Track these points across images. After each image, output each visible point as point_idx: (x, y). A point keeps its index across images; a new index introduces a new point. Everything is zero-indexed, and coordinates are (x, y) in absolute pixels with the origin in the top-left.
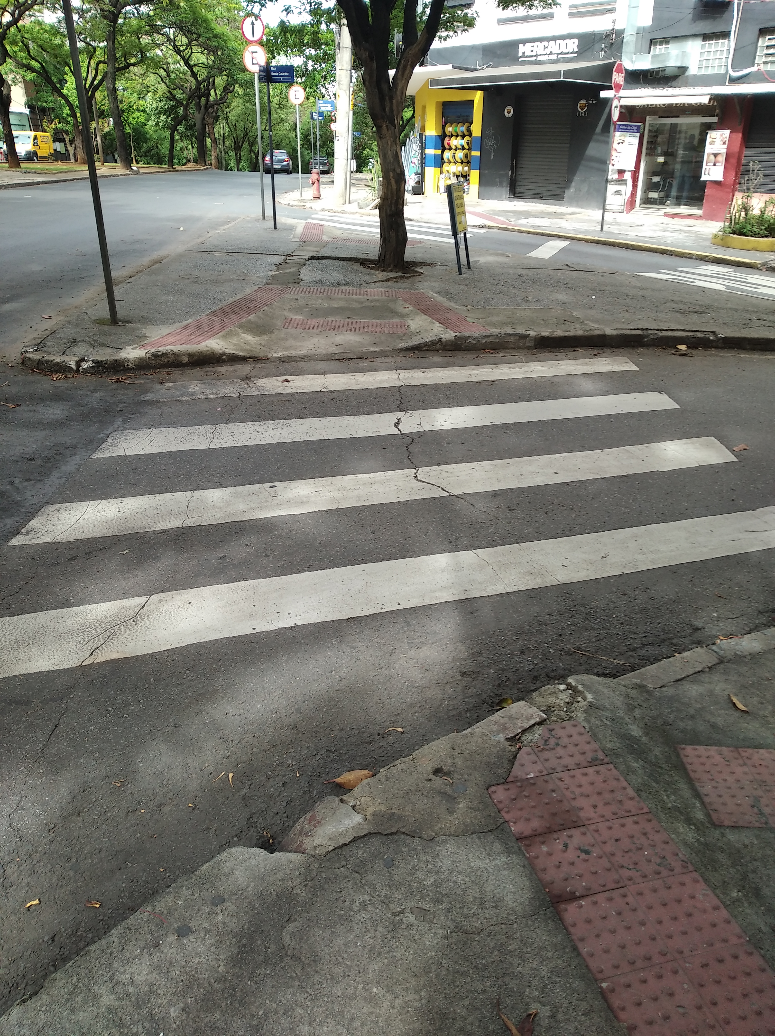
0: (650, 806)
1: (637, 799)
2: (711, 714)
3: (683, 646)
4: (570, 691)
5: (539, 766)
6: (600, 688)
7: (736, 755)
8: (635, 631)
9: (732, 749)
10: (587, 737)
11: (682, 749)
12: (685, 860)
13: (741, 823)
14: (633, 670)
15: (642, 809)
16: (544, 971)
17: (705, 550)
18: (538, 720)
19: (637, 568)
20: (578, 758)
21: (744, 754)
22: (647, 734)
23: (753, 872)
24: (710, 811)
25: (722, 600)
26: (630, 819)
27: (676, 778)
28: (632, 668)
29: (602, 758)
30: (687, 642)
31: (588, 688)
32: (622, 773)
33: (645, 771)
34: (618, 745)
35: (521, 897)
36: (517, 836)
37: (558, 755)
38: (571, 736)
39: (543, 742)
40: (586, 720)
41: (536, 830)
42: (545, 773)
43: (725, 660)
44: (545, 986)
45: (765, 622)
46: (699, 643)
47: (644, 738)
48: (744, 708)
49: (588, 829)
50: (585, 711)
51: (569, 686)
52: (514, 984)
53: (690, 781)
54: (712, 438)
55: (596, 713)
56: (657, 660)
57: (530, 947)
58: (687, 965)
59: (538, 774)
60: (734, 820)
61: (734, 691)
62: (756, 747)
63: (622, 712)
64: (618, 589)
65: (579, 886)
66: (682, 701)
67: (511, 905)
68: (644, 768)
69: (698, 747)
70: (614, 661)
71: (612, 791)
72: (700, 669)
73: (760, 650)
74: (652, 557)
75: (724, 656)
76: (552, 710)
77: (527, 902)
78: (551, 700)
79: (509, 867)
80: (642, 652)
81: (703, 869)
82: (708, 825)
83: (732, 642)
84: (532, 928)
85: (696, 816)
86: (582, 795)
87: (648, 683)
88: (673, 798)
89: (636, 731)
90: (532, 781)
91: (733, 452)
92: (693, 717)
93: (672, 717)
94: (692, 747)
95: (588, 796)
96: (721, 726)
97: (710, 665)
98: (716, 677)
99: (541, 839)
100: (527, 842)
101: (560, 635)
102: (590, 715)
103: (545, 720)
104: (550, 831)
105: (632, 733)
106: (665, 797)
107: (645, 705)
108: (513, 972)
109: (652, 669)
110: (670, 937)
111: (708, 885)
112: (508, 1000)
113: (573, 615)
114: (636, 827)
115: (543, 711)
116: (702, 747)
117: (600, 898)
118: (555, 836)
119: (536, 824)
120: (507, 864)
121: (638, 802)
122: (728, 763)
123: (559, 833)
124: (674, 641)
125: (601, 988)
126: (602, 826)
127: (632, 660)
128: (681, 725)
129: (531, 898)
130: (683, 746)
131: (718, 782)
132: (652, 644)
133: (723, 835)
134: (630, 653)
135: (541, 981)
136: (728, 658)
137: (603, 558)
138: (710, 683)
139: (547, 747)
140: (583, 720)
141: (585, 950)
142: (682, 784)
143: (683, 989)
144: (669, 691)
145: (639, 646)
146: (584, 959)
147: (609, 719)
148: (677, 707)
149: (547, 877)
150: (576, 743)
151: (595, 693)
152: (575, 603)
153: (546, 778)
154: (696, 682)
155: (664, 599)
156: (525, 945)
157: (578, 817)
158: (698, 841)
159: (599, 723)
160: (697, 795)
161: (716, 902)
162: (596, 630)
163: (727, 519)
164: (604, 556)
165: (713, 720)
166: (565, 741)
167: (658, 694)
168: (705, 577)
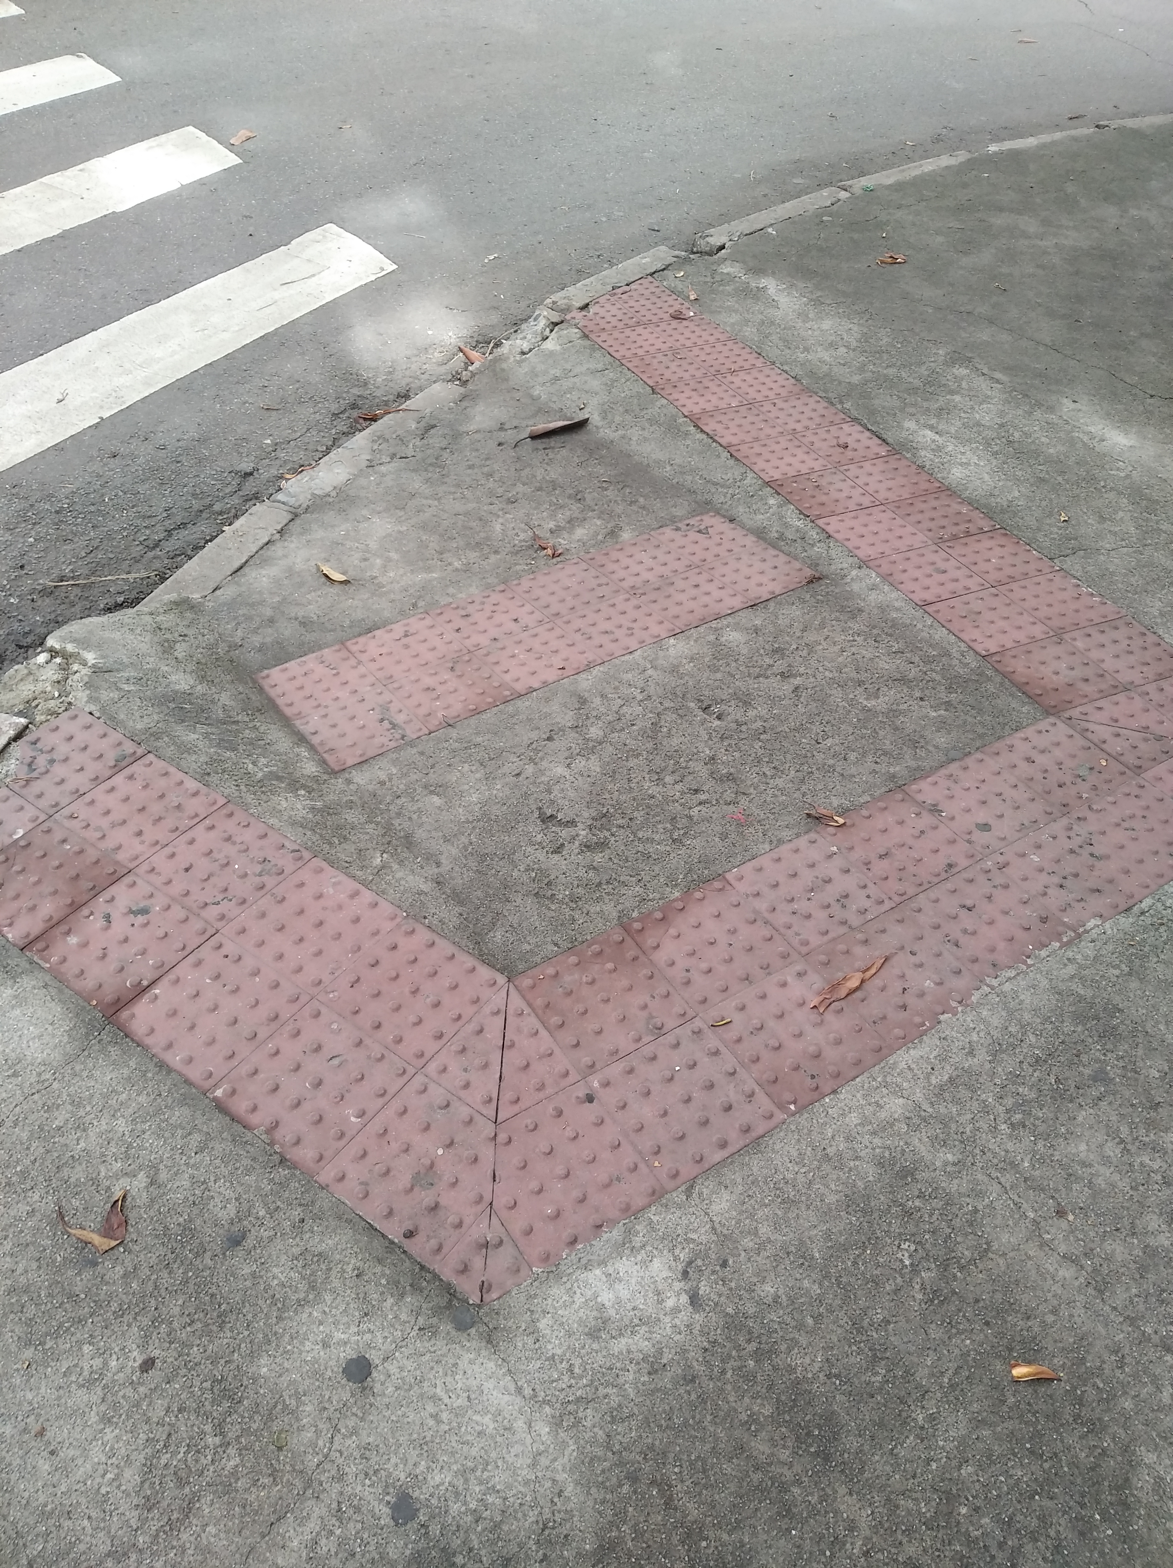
0: (227, 792)
1: (204, 790)
2: (297, 604)
3: (233, 511)
4: (58, 660)
5: (30, 812)
6: (107, 634)
7: (344, 654)
8: (149, 514)
9: (337, 647)
10: (99, 727)
11: (264, 678)
12: (297, 848)
13: (370, 753)
14: (163, 579)
15: (215, 803)
16: (121, 1125)
17: (226, 336)
18: (12, 733)
19: (124, 402)
20: (94, 768)
21: (354, 648)
22: (202, 678)
23: (399, 814)
24: (325, 755)
25: (275, 412)
26: (201, 827)
27: (262, 729)
28: (161, 578)
29: (132, 751)
30: (237, 501)
31: (85, 643)
32: (171, 761)
33: (210, 740)
34: (156, 717)
35: (54, 1036)
36: (21, 944)
37: (58, 779)
38: (71, 738)
39: (26, 768)
40: (91, 699)
41: (51, 918)
42: (43, 817)
43: (299, 511)
44: (129, 1146)
45: (345, 429)
46: (256, 497)
47: (199, 687)
48: (343, 578)
49: (137, 875)
50: (88, 685)
51: (54, 653)
52: (78, 1174)
53: (286, 722)
54: (191, 129)
55: (106, 681)
56: (197, 548)
57: (90, 1103)
58: (331, 996)
59: (30, 826)
60: (360, 752)
61: (323, 555)
62: (369, 631)
63: (152, 659)
64: (100, 450)
65: (144, 970)
66: (250, 601)
67: (40, 1057)
68: (207, 735)
69: (287, 665)
70: (128, 576)
71: (162, 796)
72: (267, 539)
73: (348, 477)
74: (143, 374)
75: (297, 505)
76: (33, 704)
77: (66, 1039)
78: (26, 690)
79: (19, 1001)
80: (170, 546)
81: (326, 847)
82: (325, 777)
83: (305, 477)
84: (85, 1074)
85: (305, 772)
86: (113, 825)
87: (192, 593)
88: (263, 761)
89: (182, 681)
90: (23, 843)
91: (231, 147)
92: (271, 621)
93: (239, 633)
94: (278, 668)
95: (125, 822)
96: (315, 618)
97: (279, 528)
98: (293, 543)
99: (64, 928)
100: (40, 945)
101: (22, 567)
102: (97, 689)
103: (27, 727)
104: (75, 907)
105: (177, 687)
106: (251, 766)
107: (190, 632)
108: (72, 1156)
109: (192, 568)
110: (300, 969)
111: (337, 868)
112: (75, 1203)
113: (34, 524)
114: (212, 834)
115: (20, 714)
116: (293, 662)
117: (184, 970)
118: (85, 911)
119: (48, 908)
120: (16, 997)
121: (207, 795)
122: (334, 672)
123: (91, 903)
124: (217, 507)
125: (215, 1099)
126: (159, 860)
127: (157, 564)
128: (256, 640)
129: (71, 1029)
130: (266, 672)
131: (326, 707)
132: (183, 525)
133: (349, 782)
134: (151, 554)
135: (120, 1143)
136: (304, 506)
137: (60, 401)
138: (285, 556)
139: (35, 774)
140: (87, 702)
141: (175, 1059)
142: (276, 735)
143: (333, 1031)
144: (228, 593)
145: (162, 536)
146: (180, 1074)
147: (132, 681)
148: (244, 615)
149: (89, 984)
150: (83, 746)
151: (99, 646)
152: (32, 500)
153: (44, 827)
154: (265, 562)
155: (180, 443)
156: (79, 1105)
157: (117, 863)
158: (313, 809)
159: (115, 695)
160: (301, 739)
161: (352, 885)
162: (82, 535)
163: (248, 271)
164: (61, 397)
165: (301, 614)
166: (63, 749)
167: (211, 604)
168: (238, 383)
